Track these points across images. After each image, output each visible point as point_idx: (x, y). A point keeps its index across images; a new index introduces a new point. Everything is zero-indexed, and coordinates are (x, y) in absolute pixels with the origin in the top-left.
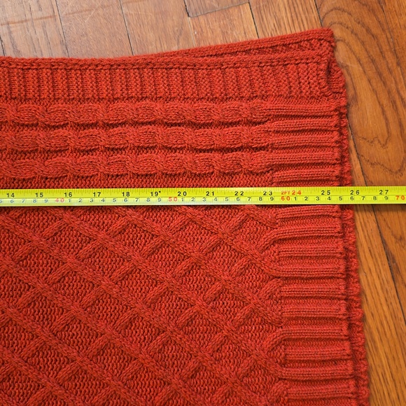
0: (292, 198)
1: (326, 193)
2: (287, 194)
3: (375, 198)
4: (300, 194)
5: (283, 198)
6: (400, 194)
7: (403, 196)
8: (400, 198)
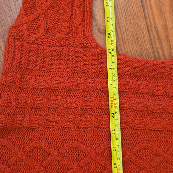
0: (115, 101)
1: (111, 83)
2: (113, 104)
3: (113, 56)
4: (112, 97)
5: (115, 107)
6: (110, 42)
7: (111, 41)
8: (113, 43)
